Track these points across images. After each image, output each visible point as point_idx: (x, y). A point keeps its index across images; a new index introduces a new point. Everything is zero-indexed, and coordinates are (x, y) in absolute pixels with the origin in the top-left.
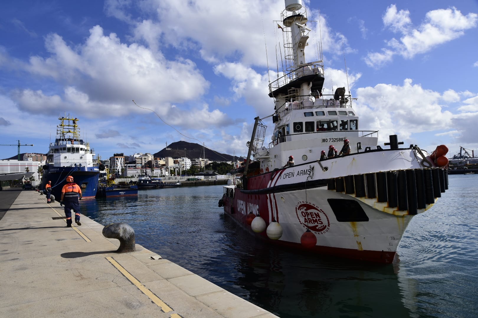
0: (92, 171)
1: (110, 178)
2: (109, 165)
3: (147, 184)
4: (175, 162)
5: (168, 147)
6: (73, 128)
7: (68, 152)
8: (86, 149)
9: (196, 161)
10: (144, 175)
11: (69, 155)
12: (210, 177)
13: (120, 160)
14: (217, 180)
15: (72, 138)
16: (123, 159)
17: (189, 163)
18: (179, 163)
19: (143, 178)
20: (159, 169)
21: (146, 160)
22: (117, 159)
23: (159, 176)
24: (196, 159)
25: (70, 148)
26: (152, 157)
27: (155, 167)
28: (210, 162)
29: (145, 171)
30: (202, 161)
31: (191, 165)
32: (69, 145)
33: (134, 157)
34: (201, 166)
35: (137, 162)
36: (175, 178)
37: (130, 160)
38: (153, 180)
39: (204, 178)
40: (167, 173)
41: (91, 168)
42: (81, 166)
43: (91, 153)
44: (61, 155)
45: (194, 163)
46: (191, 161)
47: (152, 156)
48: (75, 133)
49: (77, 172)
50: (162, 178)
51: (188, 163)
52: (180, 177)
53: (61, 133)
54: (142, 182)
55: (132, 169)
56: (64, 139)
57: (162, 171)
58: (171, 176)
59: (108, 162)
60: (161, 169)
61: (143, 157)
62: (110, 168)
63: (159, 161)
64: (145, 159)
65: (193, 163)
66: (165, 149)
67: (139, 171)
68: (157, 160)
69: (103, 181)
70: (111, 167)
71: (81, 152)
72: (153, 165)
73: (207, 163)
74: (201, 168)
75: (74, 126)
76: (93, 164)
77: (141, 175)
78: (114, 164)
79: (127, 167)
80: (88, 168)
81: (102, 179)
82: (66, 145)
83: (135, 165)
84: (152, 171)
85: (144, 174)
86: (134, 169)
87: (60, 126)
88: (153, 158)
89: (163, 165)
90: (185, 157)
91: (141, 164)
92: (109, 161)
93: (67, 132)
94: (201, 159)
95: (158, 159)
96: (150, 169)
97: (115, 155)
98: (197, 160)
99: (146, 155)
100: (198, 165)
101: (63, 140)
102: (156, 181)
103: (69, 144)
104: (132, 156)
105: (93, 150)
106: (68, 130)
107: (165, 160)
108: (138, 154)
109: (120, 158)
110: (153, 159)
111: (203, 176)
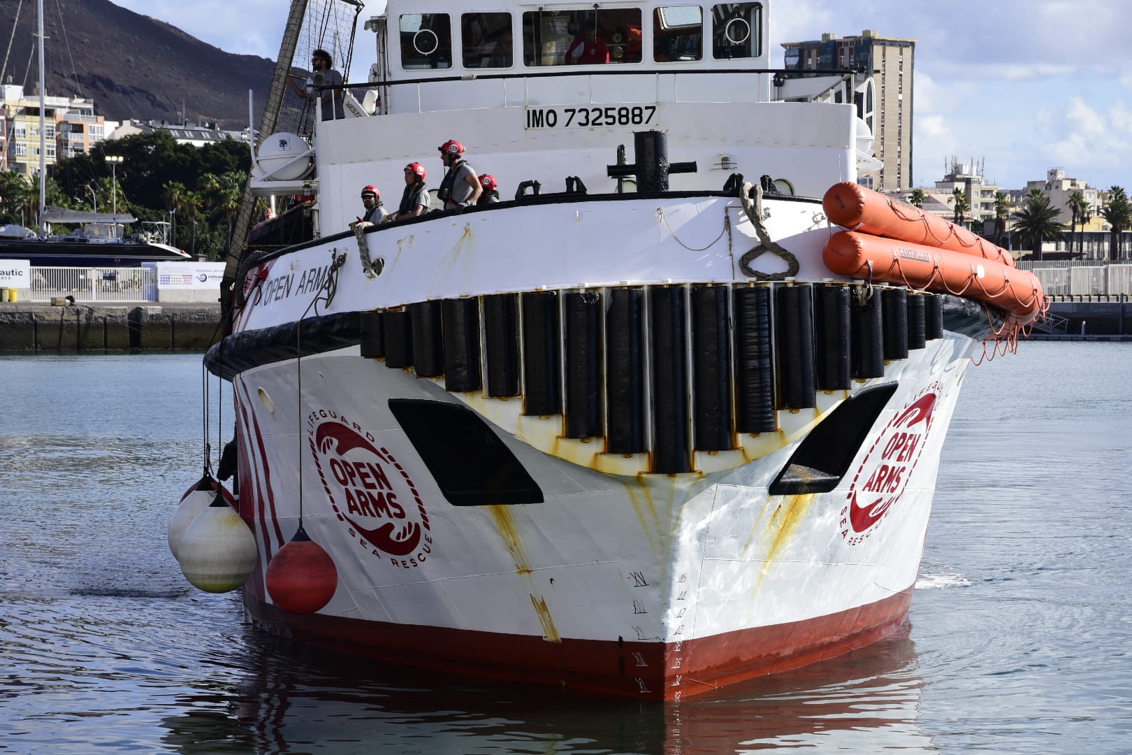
12: (94, 273)
14: (154, 309)
28: (109, 130)
30: (31, 111)
34: (11, 159)
39: (35, 285)
73: (73, 138)
74: (9, 188)
94: (14, 95)
111: (24, 265)
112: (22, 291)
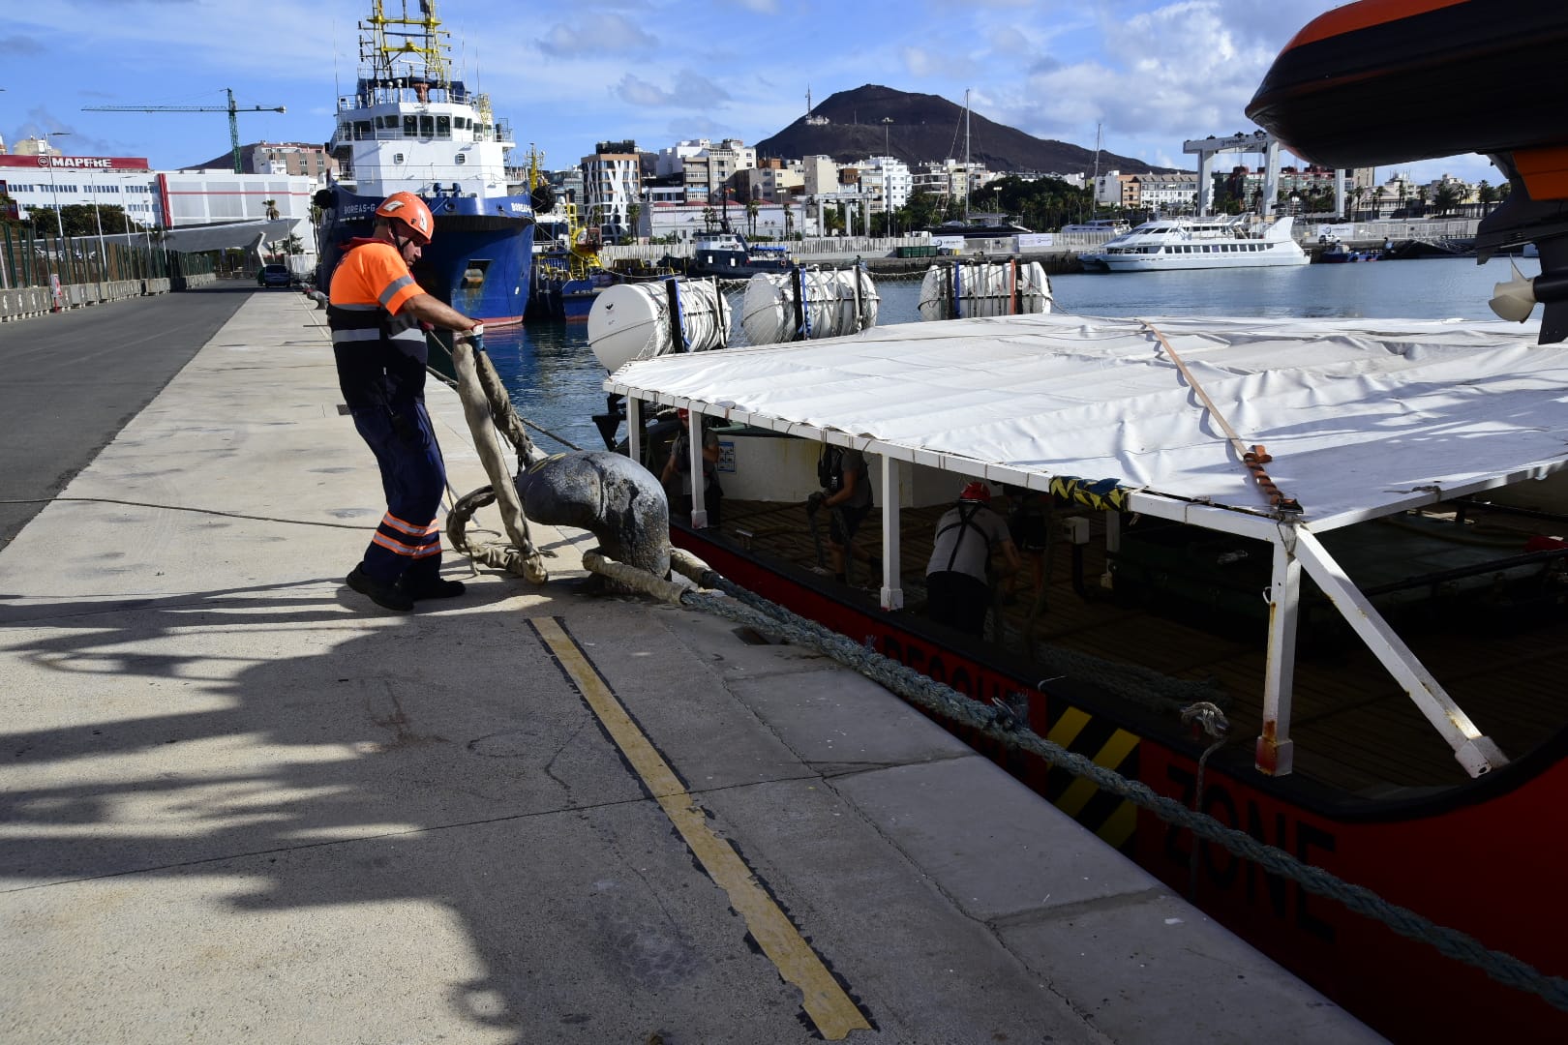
0: (504, 215)
1: (582, 241)
2: (579, 189)
3: (731, 271)
4: (844, 177)
5: (814, 113)
6: (423, 30)
7: (406, 134)
8: (476, 120)
9: (934, 173)
10: (718, 233)
11: (411, 147)
12: (992, 241)
13: (620, 170)
14: (1018, 256)
15: (422, 75)
16: (632, 164)
17: (903, 183)
18: (859, 181)
19: (715, 246)
20: (777, 206)
21: (726, 169)
22: (611, 165)
23: (776, 235)
24: (933, 164)
25: (415, 118)
26: (748, 155)
27: (761, 197)
28: (991, 176)
29: (720, 216)
30: (959, 170)
31: (910, 188)
32: (409, 107)
33: (679, 157)
34: (951, 193)
35: (689, 179)
36: (844, 244)
37: (661, 170)
38: (754, 251)
39: (965, 245)
40: (810, 222)
41: (499, 204)
42: (460, 195)
43: (499, 138)
44: (378, 149)
45: (923, 183)
46: (913, 170)
47: (749, 151)
48: (429, 56)
49: (447, 217)
50: (786, 245)
51: (897, 183)
52: (863, 241)
53: (378, 53)
54: (710, 260)
55: (670, 209)
56: (392, 80)
57: (791, 214)
58: (829, 234)
59: (573, 180)
60: (786, 206)
61: (714, 158)
62: (582, 203)
63: (780, 175)
64: (721, 163)
65: (919, 179)
66: (803, 120)
67: (699, 216)
68: (768, 170)
69: (557, 255)
70: (586, 200)
71: (462, 137)
72: (756, 188)
73: (976, 181)
74: (951, 205)
75: (427, 24)
76: (509, 186)
77: (704, 230)
78: (600, 185)
79: (651, 200)
80: (489, 202)
81: (551, 249)
82: (396, 107)
83: (680, 190)
84: (749, 216)
85: (718, 227)
86: (678, 205)
87: (371, 25)
88: (753, 160)
89: (797, 191)
90: (884, 155)
91: (707, 184)
92: (581, 176)
93: (401, 50)
94: (952, 164)
95: (775, 163)
96: (743, 207)
97: (600, 149)
98: (937, 168)
99: (725, 146)
100: (942, 192)
101: (385, 84)
102: (765, 259)
103: (406, 101)
104: (669, 150)
105: (503, 126)
106: (400, 42)
107: (802, 167)
108: (693, 144)
109: (622, 162)
110: (754, 166)
111: (961, 238)
112: (961, 250)
